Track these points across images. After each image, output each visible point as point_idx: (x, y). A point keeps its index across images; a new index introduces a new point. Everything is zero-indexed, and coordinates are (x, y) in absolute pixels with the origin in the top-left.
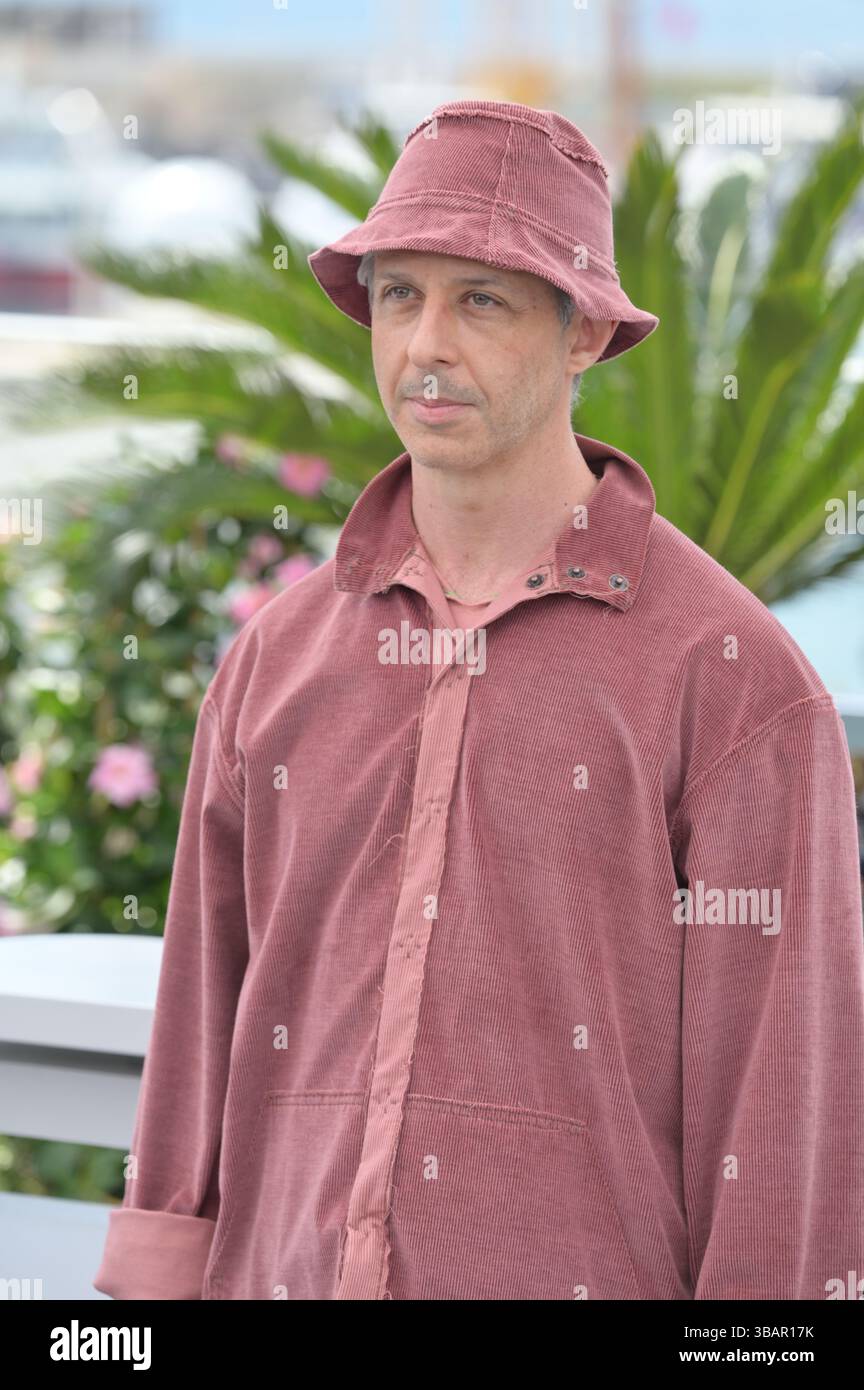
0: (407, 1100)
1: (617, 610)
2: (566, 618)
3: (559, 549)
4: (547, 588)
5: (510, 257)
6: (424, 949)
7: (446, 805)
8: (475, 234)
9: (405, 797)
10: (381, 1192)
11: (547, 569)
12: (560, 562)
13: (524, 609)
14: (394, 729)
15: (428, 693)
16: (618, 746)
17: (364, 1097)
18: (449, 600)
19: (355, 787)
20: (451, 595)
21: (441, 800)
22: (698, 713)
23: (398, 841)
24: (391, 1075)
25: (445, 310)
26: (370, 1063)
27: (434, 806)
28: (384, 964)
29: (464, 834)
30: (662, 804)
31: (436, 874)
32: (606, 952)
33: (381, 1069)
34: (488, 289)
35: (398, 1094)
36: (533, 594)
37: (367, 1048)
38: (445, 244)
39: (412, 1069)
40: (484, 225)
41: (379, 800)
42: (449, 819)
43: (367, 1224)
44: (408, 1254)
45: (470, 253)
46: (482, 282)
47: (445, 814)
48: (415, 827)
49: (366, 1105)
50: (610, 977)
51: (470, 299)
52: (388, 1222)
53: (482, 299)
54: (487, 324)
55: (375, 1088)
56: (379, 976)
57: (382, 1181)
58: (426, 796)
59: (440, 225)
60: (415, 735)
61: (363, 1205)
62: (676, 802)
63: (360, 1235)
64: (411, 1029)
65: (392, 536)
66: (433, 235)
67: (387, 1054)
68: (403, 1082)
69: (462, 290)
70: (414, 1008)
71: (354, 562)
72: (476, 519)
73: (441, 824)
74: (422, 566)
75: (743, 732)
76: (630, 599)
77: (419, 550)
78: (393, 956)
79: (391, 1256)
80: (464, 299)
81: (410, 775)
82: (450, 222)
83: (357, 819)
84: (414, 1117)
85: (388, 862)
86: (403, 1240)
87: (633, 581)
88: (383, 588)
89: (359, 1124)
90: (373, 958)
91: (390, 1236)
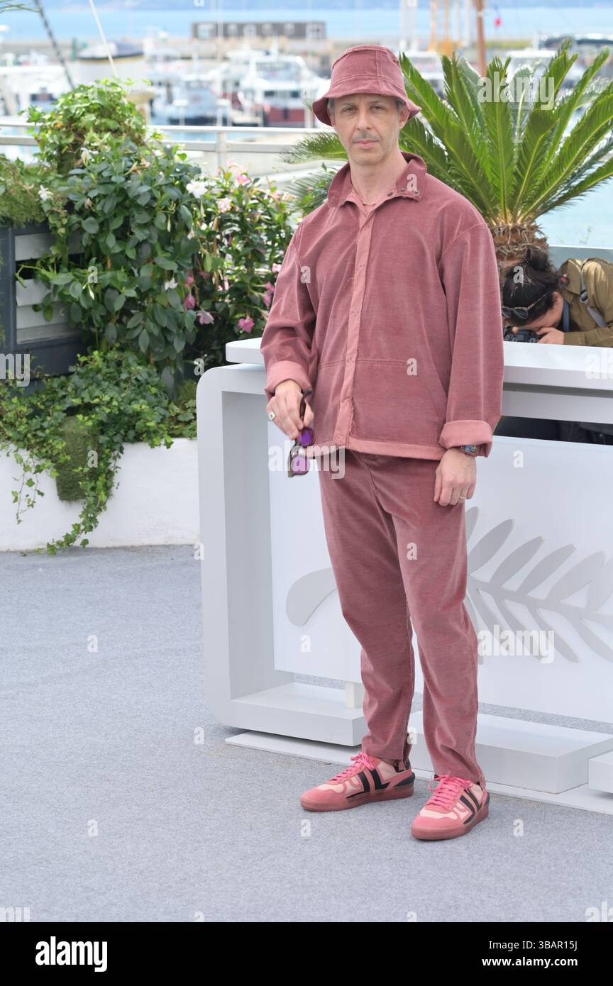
0: (356, 361)
1: (417, 201)
2: (401, 204)
3: (397, 184)
4: (393, 196)
5: (387, 92)
6: (360, 313)
7: (365, 268)
8: (376, 86)
9: (353, 267)
10: (350, 391)
11: (393, 191)
12: (397, 188)
13: (387, 203)
14: (348, 246)
15: (359, 233)
16: (419, 242)
17: (344, 361)
18: (364, 205)
19: (337, 265)
20: (364, 203)
21: (364, 265)
22: (445, 230)
23: (351, 280)
24: (351, 354)
25: (367, 112)
26: (346, 351)
27: (362, 268)
28: (348, 319)
29: (372, 276)
30: (435, 258)
31: (363, 289)
32: (421, 307)
33: (349, 352)
34: (380, 104)
35: (354, 359)
36: (389, 198)
37: (345, 346)
38: (369, 90)
39: (358, 351)
40: (377, 83)
41: (345, 268)
42: (367, 271)
43: (346, 401)
44: (360, 409)
45: (376, 92)
46: (377, 102)
47: (365, 270)
48: (356, 275)
49: (345, 364)
50: (422, 315)
51: (373, 108)
52: (352, 400)
53: (378, 108)
54: (379, 115)
55: (347, 358)
56: (347, 323)
57: (350, 387)
58: (359, 265)
59: (363, 85)
60: (355, 246)
61: (345, 395)
62: (439, 259)
63: (344, 404)
64: (357, 339)
65: (345, 188)
66: (362, 88)
67: (350, 347)
68: (355, 355)
69: (371, 105)
70: (358, 332)
71: (333, 197)
72: (370, 180)
73: (364, 274)
74: (354, 195)
75: (458, 234)
76: (420, 197)
77: (353, 190)
78: (350, 316)
79: (354, 411)
80: (371, 108)
81: (354, 260)
82: (366, 84)
83: (339, 275)
84: (359, 366)
85: (349, 286)
86: (357, 405)
87: (421, 192)
88: (343, 203)
89: (343, 370)
90: (345, 317)
91: (353, 404)
